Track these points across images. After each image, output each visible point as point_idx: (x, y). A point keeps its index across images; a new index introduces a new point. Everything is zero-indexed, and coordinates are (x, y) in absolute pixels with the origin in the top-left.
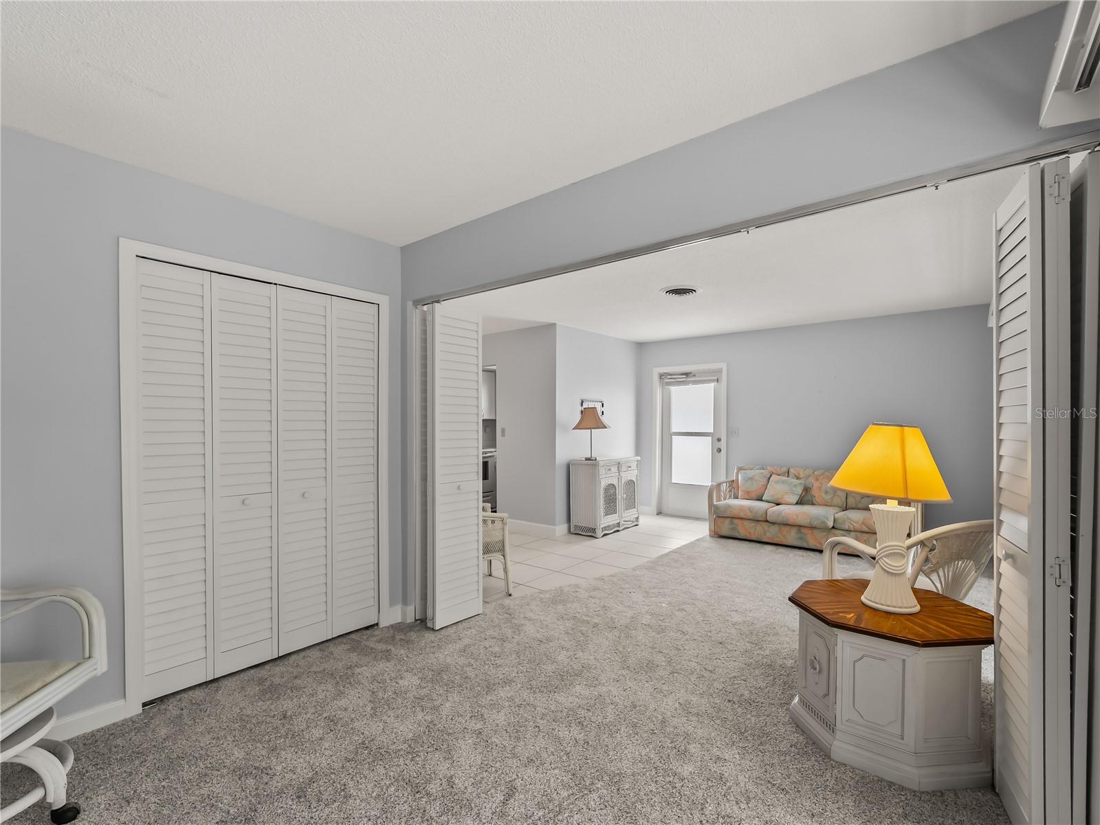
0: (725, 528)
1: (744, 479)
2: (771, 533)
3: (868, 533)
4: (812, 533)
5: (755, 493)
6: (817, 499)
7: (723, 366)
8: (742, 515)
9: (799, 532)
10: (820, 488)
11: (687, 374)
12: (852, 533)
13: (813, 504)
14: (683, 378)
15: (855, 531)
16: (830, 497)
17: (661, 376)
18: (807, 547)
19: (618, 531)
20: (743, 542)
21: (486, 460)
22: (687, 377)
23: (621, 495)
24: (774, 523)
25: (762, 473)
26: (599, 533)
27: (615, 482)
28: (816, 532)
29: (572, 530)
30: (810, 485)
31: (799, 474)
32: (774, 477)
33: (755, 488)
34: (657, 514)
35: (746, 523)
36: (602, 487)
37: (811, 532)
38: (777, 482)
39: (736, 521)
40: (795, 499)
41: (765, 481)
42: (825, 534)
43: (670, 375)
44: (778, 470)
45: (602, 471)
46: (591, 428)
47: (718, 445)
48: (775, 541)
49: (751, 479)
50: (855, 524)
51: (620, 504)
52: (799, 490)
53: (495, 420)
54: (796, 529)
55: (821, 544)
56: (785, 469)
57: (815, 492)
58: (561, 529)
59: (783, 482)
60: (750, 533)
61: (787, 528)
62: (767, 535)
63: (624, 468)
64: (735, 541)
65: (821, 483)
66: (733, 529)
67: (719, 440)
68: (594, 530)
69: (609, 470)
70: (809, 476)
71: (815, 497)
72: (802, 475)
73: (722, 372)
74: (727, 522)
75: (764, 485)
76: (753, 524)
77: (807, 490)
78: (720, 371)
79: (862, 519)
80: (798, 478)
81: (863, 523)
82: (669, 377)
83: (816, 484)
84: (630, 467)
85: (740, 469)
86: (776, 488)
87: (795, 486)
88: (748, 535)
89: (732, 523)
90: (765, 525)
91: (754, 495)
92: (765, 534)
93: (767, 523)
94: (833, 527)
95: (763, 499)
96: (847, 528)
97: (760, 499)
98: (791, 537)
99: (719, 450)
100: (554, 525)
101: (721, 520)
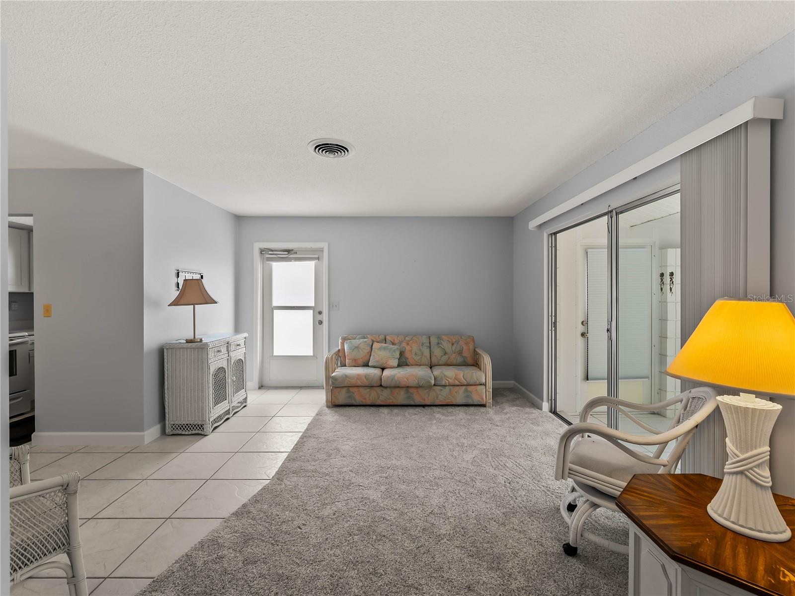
0: (342, 398)
1: (350, 348)
2: (384, 396)
3: (458, 385)
4: (418, 391)
5: (361, 360)
6: (410, 361)
7: (325, 246)
8: (359, 383)
9: (408, 392)
10: (411, 351)
11: (289, 251)
12: (447, 387)
13: (407, 365)
14: (285, 255)
15: (450, 385)
16: (419, 357)
17: (262, 251)
18: (414, 404)
19: (228, 419)
20: (359, 407)
21: (13, 348)
22: (288, 254)
23: (230, 379)
24: (386, 387)
25: (366, 342)
26: (208, 428)
27: (225, 365)
28: (420, 390)
29: (168, 430)
30: (403, 350)
31: (394, 340)
32: (376, 345)
33: (361, 355)
34: (260, 388)
35: (361, 390)
36: (211, 373)
37: (415, 391)
38: (380, 349)
39: (352, 390)
40: (395, 363)
41: (369, 348)
42: (427, 390)
43: (272, 251)
44: (377, 337)
45: (211, 354)
46: (194, 304)
47: (319, 317)
48: (388, 402)
49: (357, 347)
50: (450, 380)
51: (230, 389)
52: (397, 355)
53: (31, 295)
54: (404, 389)
55: (425, 400)
56: (382, 337)
57: (408, 355)
58: (151, 433)
59: (385, 349)
60: (365, 399)
61: (397, 390)
62: (380, 398)
63: (233, 348)
64: (351, 408)
65: (411, 347)
66: (350, 397)
67: (320, 313)
68: (201, 427)
69: (218, 351)
70: (402, 341)
71: (408, 359)
72: (396, 341)
73: (323, 251)
74: (344, 391)
75: (368, 352)
76: (368, 390)
77: (402, 354)
78: (322, 250)
79: (454, 376)
80: (393, 344)
81: (456, 379)
82: (270, 253)
83: (408, 348)
84: (238, 345)
85: (344, 339)
86: (380, 354)
87: (394, 351)
88: (364, 401)
89: (348, 391)
90: (379, 390)
91: (360, 362)
92: (379, 397)
93: (382, 388)
94: (434, 385)
95: (369, 365)
96: (443, 383)
97: (366, 365)
98: (401, 397)
99: (321, 322)
100: (143, 430)
101: (339, 390)
